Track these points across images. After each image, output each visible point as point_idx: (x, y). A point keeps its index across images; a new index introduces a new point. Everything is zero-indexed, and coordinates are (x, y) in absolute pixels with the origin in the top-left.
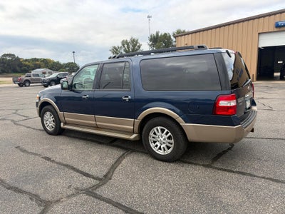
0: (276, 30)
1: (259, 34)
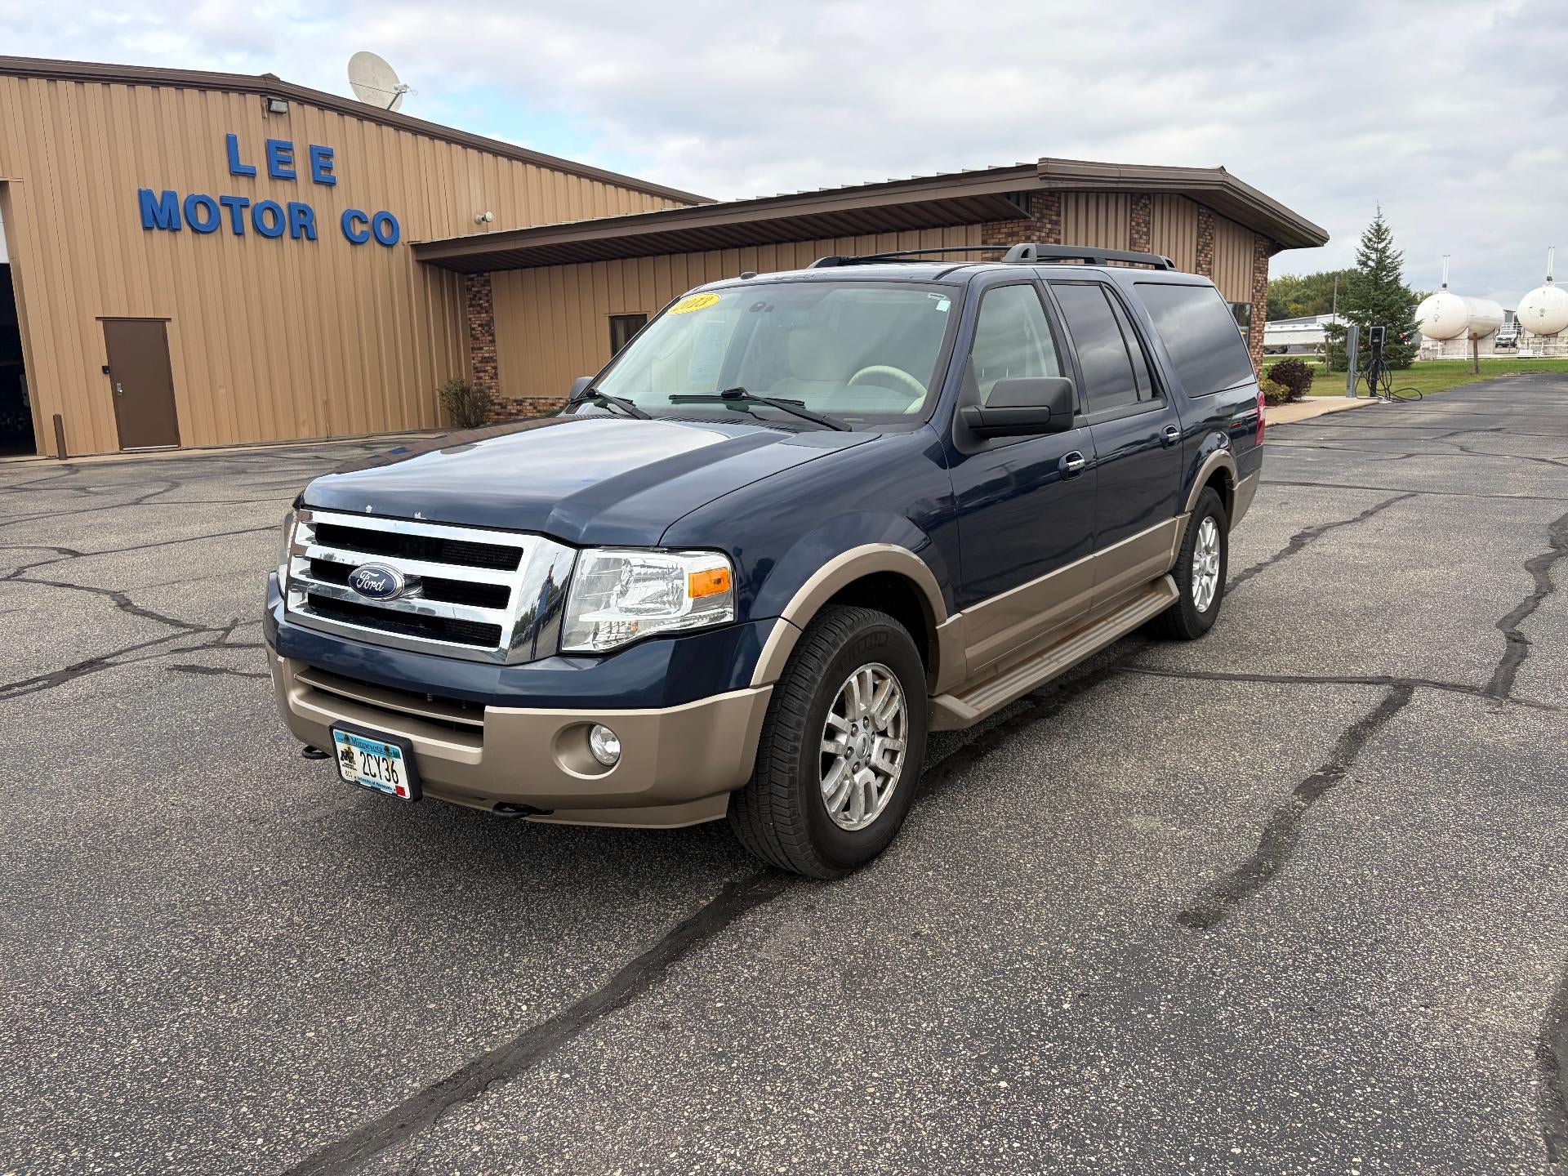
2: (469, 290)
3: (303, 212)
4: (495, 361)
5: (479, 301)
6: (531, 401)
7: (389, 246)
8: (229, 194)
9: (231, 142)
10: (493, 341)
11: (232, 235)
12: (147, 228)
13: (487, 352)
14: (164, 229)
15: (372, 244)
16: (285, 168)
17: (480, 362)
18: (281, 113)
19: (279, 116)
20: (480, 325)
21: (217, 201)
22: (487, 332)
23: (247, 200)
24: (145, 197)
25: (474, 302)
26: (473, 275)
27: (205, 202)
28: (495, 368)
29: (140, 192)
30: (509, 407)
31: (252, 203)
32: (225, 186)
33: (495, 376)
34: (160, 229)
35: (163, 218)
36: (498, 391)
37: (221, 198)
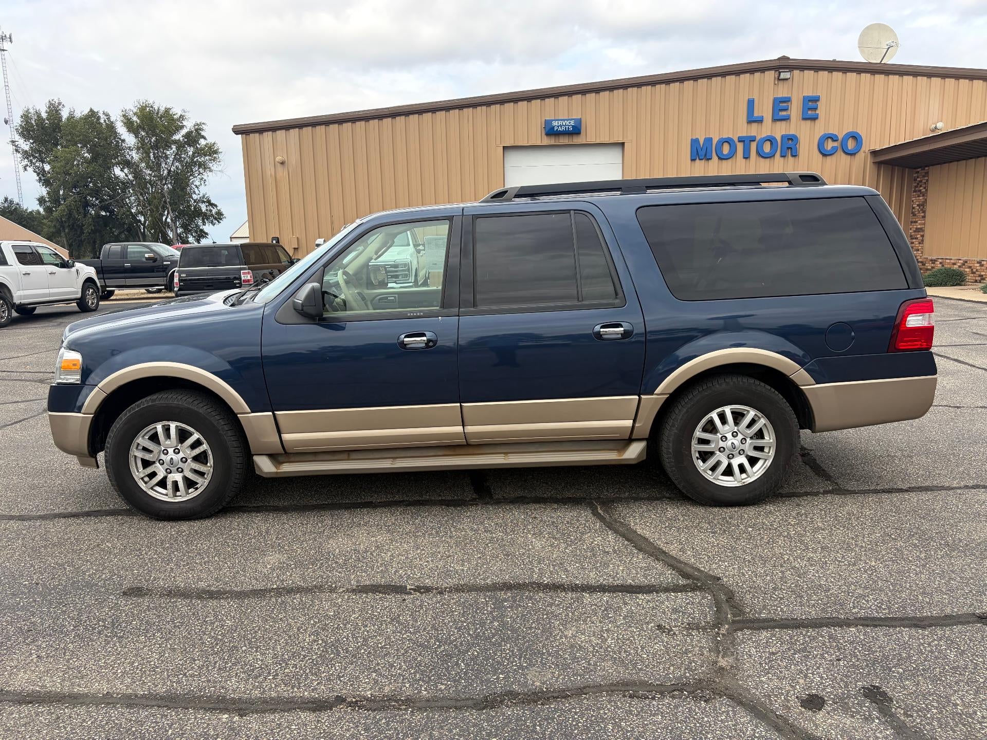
0: (547, 141)
1: (505, 148)
2: (915, 180)
3: (792, 139)
4: (923, 231)
5: (920, 189)
6: (940, 261)
7: (852, 154)
8: (745, 135)
9: (751, 103)
10: (924, 217)
11: (742, 159)
12: (693, 160)
13: (920, 224)
14: (702, 159)
15: (840, 153)
16: (784, 113)
17: (915, 231)
18: (787, 79)
19: (785, 81)
20: (918, 205)
21: (736, 140)
22: (922, 210)
23: (755, 137)
24: (695, 142)
25: (917, 189)
26: (919, 170)
27: (728, 141)
28: (923, 236)
29: (692, 139)
30: (926, 265)
31: (758, 138)
32: (744, 130)
33: (922, 242)
34: (700, 159)
35: (702, 153)
36: (922, 253)
37: (739, 138)
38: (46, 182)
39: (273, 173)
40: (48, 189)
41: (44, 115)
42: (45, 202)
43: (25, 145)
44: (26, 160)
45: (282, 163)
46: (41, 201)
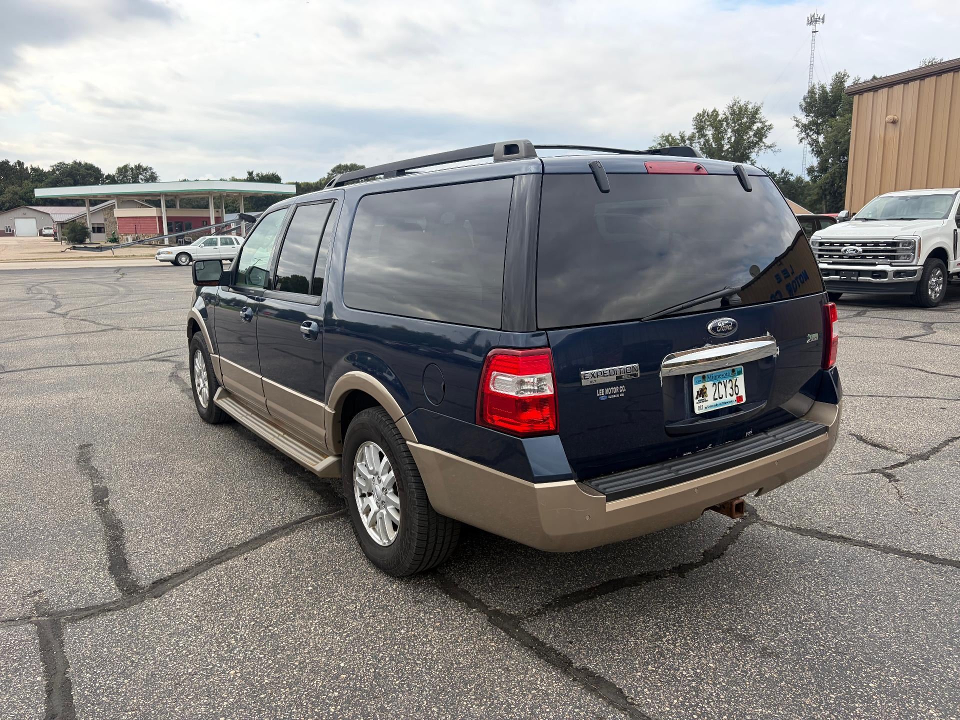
38: (818, 153)
39: (882, 136)
40: (819, 159)
41: (828, 89)
42: (814, 171)
43: (805, 120)
44: (804, 133)
45: (894, 122)
46: (810, 171)
